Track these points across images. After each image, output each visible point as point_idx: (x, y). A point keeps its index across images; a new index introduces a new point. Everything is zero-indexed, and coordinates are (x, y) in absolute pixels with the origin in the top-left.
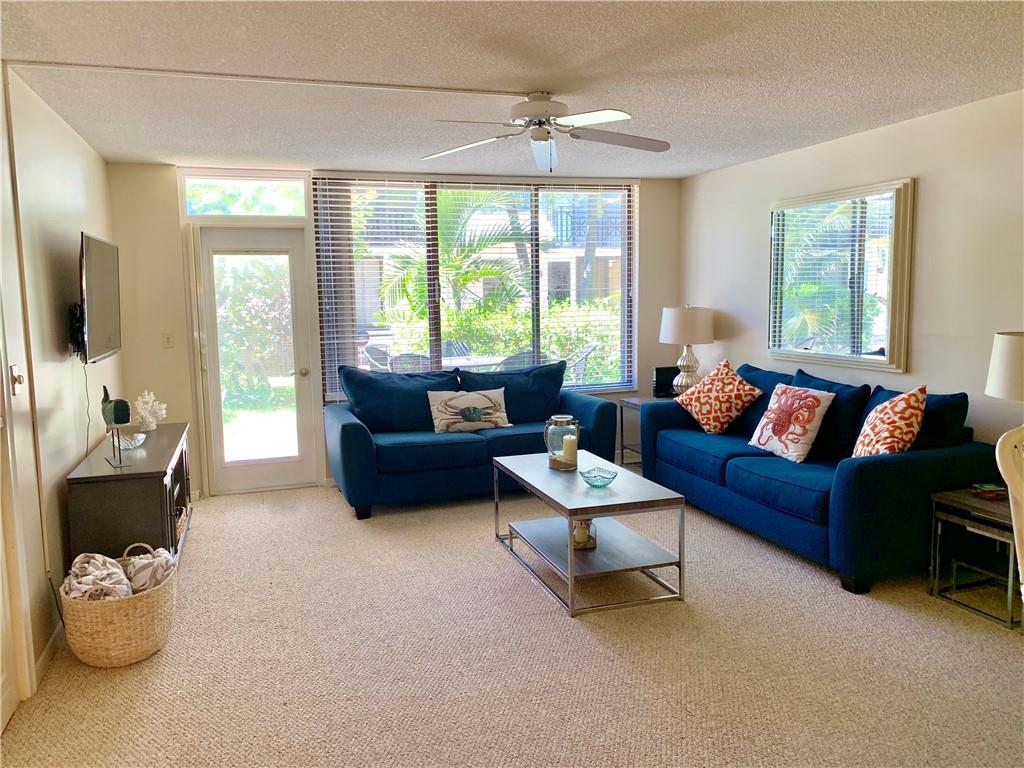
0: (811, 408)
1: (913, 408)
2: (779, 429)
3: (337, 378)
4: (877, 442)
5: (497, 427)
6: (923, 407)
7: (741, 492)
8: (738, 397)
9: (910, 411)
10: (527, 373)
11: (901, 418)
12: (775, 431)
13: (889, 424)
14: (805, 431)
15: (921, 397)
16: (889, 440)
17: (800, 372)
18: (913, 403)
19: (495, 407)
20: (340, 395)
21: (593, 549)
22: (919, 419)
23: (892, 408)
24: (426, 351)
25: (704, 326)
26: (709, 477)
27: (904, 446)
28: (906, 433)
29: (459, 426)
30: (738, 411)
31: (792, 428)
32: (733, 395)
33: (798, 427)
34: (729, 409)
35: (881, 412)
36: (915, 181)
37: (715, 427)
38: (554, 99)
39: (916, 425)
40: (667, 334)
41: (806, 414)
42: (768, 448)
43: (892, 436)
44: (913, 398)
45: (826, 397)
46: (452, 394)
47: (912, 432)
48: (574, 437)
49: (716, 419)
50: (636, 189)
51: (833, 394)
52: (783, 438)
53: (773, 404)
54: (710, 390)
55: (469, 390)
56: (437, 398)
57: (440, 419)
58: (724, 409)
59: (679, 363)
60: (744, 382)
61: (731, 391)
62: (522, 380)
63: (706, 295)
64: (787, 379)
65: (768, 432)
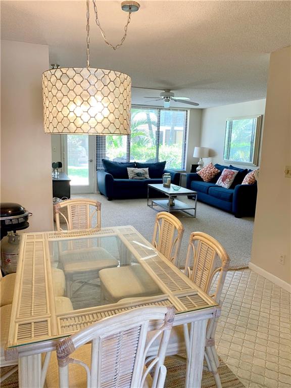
0: (232, 175)
2: (223, 180)
3: (101, 163)
4: (246, 182)
5: (146, 178)
7: (212, 195)
8: (214, 172)
10: (155, 164)
12: (222, 181)
13: (249, 178)
14: (230, 180)
16: (249, 181)
17: (231, 166)
19: (146, 173)
20: (102, 168)
21: (174, 205)
23: (251, 174)
24: (126, 157)
25: (206, 153)
26: (204, 192)
29: (136, 178)
30: (214, 176)
31: (227, 180)
32: (212, 172)
34: (211, 176)
35: (248, 175)
36: (262, 116)
37: (207, 180)
38: (171, 91)
40: (195, 155)
42: (220, 185)
45: (236, 172)
46: (134, 169)
48: (170, 179)
49: (207, 178)
50: (189, 111)
51: (238, 171)
52: (224, 182)
53: (223, 174)
54: (206, 170)
55: (139, 168)
56: (129, 169)
57: (131, 175)
59: (198, 163)
60: (216, 168)
62: (153, 166)
63: (207, 144)
64: (227, 168)
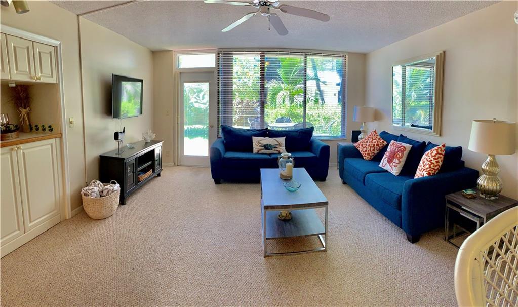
0: (402, 152)
1: (440, 154)
2: (390, 160)
4: (424, 170)
5: (280, 153)
6: (443, 153)
7: (370, 190)
8: (377, 145)
9: (438, 155)
11: (434, 159)
12: (388, 161)
13: (429, 161)
14: (400, 162)
15: (443, 149)
16: (428, 169)
17: (401, 135)
18: (439, 152)
19: (280, 145)
22: (442, 159)
23: (431, 154)
25: (371, 114)
26: (360, 181)
27: (435, 172)
28: (436, 166)
29: (263, 152)
30: (377, 151)
31: (394, 160)
32: (375, 144)
33: (397, 160)
34: (374, 150)
35: (427, 155)
36: (444, 52)
37: (368, 157)
39: (440, 162)
40: (356, 118)
41: (400, 154)
42: (385, 168)
43: (430, 167)
44: (440, 149)
45: (408, 147)
46: (262, 138)
47: (438, 165)
48: (291, 164)
49: (368, 154)
50: (347, 57)
51: (411, 146)
52: (391, 164)
53: (389, 149)
54: (367, 142)
56: (256, 139)
57: (256, 148)
58: (372, 150)
59: (361, 130)
60: (381, 139)
61: (375, 142)
62: (294, 134)
64: (396, 138)
65: (386, 161)
